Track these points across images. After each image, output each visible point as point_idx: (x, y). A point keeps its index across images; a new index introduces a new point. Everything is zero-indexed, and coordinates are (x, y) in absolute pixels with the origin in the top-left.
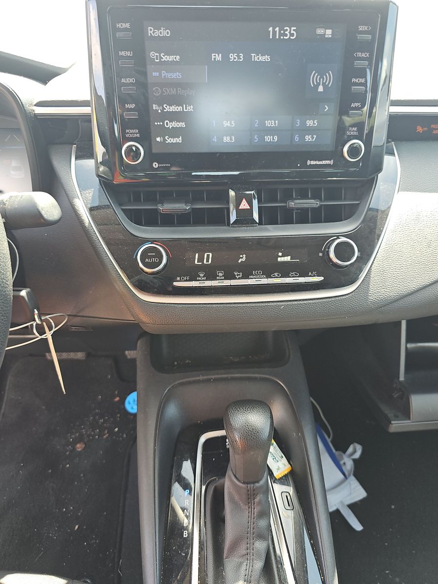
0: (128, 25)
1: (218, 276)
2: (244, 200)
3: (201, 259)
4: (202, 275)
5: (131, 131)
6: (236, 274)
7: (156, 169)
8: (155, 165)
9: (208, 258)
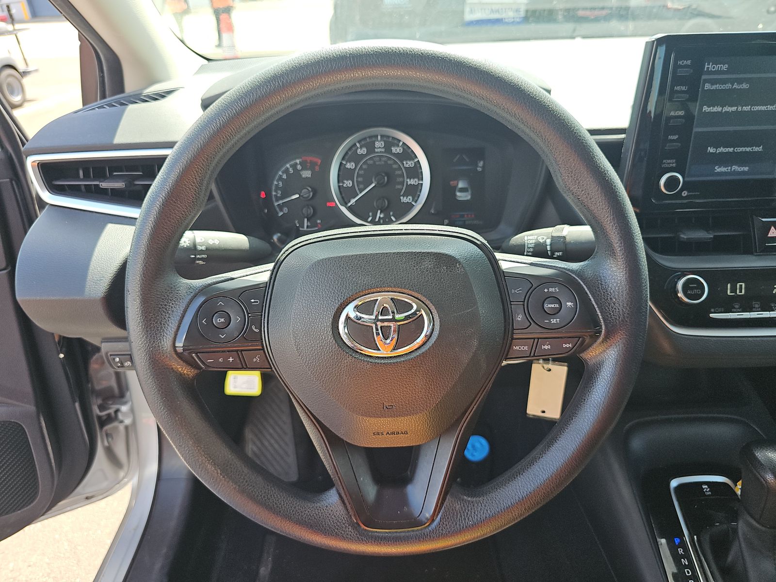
0: (689, 62)
1: (754, 307)
2: (773, 228)
3: (734, 290)
4: (737, 306)
5: (669, 161)
6: (773, 305)
7: (686, 198)
8: (685, 193)
9: (741, 288)
